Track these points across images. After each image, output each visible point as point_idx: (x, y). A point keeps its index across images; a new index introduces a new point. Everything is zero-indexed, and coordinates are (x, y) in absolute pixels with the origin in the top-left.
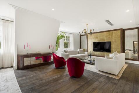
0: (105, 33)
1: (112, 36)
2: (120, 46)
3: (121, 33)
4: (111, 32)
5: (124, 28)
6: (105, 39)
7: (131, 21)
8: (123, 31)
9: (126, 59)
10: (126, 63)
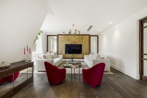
0: (77, 36)
3: (89, 38)
7: (100, 30)
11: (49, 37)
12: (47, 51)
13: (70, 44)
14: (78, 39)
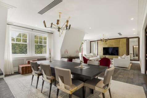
0: (114, 40)
1: (119, 42)
2: (126, 50)
3: (126, 40)
4: (118, 39)
5: (128, 37)
6: (114, 45)
7: (134, 33)
8: (128, 39)
9: (131, 60)
10: (131, 63)
11: (91, 42)
12: (90, 53)
13: (107, 47)
14: (115, 43)
